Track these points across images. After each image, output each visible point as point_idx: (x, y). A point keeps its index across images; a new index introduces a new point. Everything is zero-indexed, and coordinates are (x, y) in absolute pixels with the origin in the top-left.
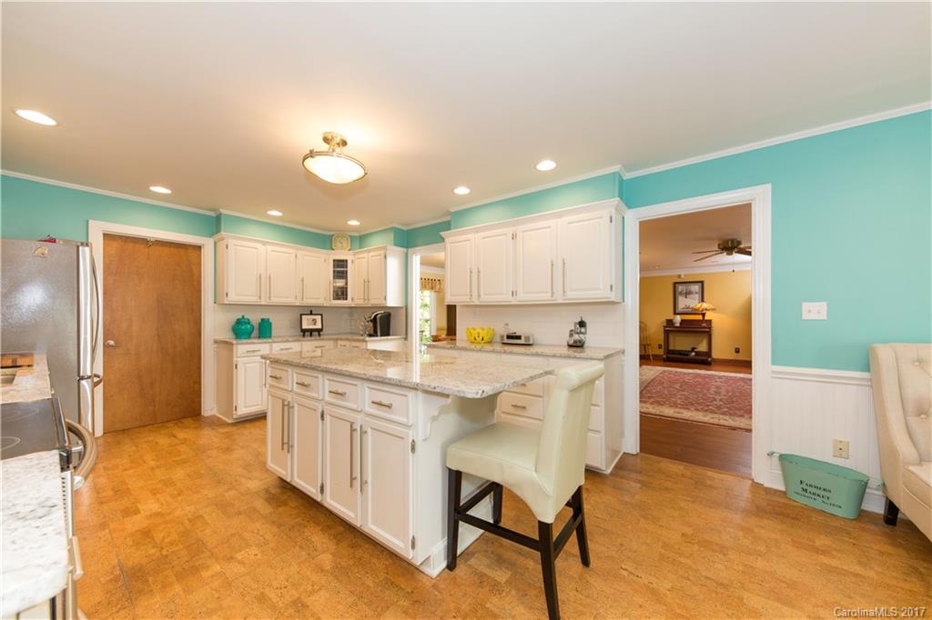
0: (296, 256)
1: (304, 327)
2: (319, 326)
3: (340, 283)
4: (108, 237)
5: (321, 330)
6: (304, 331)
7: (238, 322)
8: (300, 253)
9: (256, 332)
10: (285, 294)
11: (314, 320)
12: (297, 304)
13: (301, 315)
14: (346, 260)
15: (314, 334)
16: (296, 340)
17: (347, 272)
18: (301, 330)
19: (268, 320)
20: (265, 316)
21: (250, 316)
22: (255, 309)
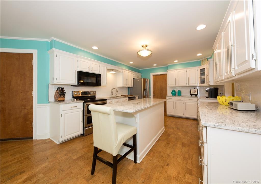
0: (186, 71)
1: (191, 93)
2: (196, 93)
3: (203, 77)
4: (153, 75)
7: (173, 91)
8: (188, 70)
9: (177, 94)
10: (183, 83)
11: (195, 91)
13: (191, 89)
14: (205, 68)
15: (194, 95)
16: (189, 97)
17: (205, 73)
18: (191, 94)
19: (180, 91)
20: (179, 90)
21: (175, 90)
22: (177, 88)
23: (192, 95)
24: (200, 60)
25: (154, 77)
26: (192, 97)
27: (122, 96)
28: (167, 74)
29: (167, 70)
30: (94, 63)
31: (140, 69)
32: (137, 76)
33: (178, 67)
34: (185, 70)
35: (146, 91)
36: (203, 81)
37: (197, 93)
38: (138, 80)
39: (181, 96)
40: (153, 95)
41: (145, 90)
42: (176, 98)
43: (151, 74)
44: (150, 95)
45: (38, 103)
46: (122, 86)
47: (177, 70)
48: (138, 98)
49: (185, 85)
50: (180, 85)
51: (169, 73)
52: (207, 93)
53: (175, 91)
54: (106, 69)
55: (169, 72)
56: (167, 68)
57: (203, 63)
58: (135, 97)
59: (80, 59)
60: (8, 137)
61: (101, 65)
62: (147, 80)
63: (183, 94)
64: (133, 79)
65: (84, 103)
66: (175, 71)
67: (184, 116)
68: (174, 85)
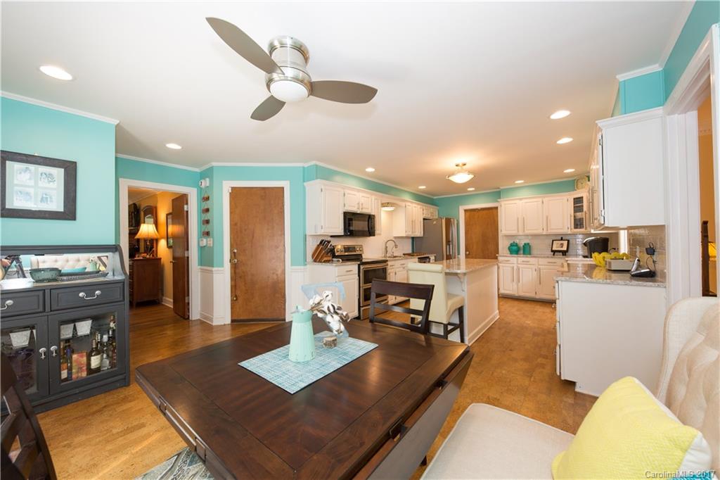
0: (543, 202)
1: (553, 249)
3: (579, 215)
4: (466, 211)
5: (567, 251)
6: (554, 252)
7: (511, 245)
8: (545, 200)
9: (522, 252)
10: (535, 227)
11: (562, 244)
12: (544, 233)
13: (553, 241)
14: (582, 197)
15: (561, 254)
16: (548, 257)
17: (582, 206)
18: (552, 251)
19: (528, 244)
20: (527, 241)
21: (517, 241)
22: (520, 238)
23: (556, 253)
24: (573, 179)
25: (468, 214)
26: (555, 256)
27: (404, 254)
28: (497, 208)
29: (499, 200)
30: (364, 195)
31: (435, 198)
32: (431, 212)
33: (524, 193)
34: (541, 200)
35: (451, 246)
36: (578, 223)
37: (565, 249)
38: (435, 222)
39: (530, 254)
40: (466, 254)
41: (448, 242)
42: (520, 260)
43: (460, 207)
44: (459, 254)
45: (292, 265)
46: (404, 235)
47: (521, 199)
48: (435, 260)
49: (539, 231)
50: (527, 232)
51: (503, 207)
52: (586, 248)
53: (517, 245)
54: (380, 204)
55: (503, 203)
56: (498, 194)
57: (580, 185)
58: (428, 257)
59: (347, 191)
60: (251, 317)
61: (373, 197)
62: (452, 220)
63: (534, 252)
64: (424, 219)
65: (359, 265)
66: (517, 201)
67: (538, 297)
68: (514, 232)
